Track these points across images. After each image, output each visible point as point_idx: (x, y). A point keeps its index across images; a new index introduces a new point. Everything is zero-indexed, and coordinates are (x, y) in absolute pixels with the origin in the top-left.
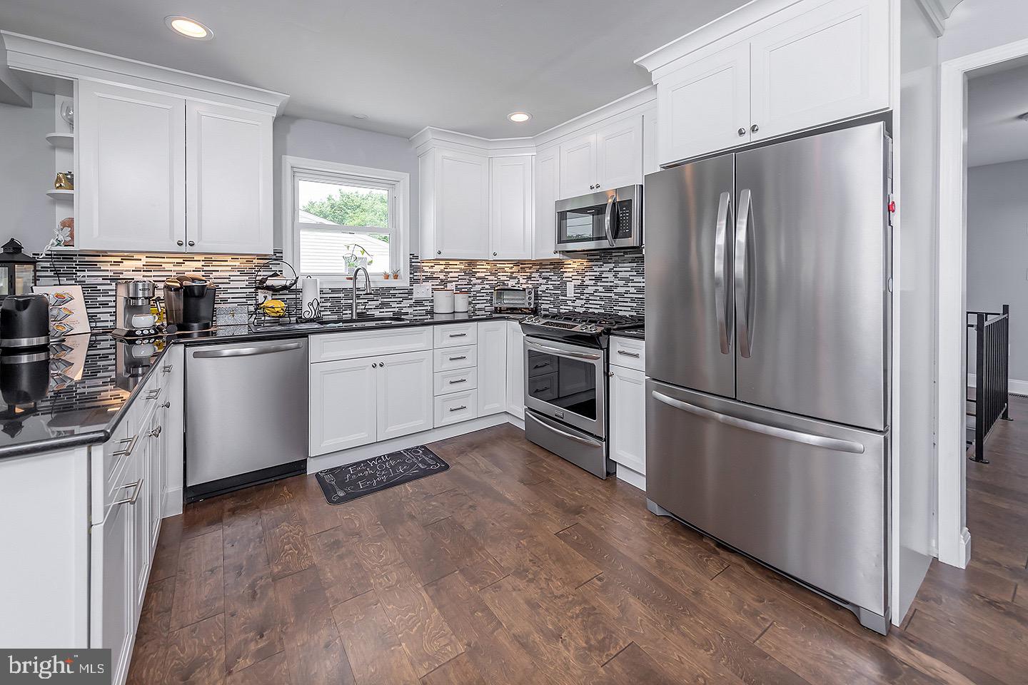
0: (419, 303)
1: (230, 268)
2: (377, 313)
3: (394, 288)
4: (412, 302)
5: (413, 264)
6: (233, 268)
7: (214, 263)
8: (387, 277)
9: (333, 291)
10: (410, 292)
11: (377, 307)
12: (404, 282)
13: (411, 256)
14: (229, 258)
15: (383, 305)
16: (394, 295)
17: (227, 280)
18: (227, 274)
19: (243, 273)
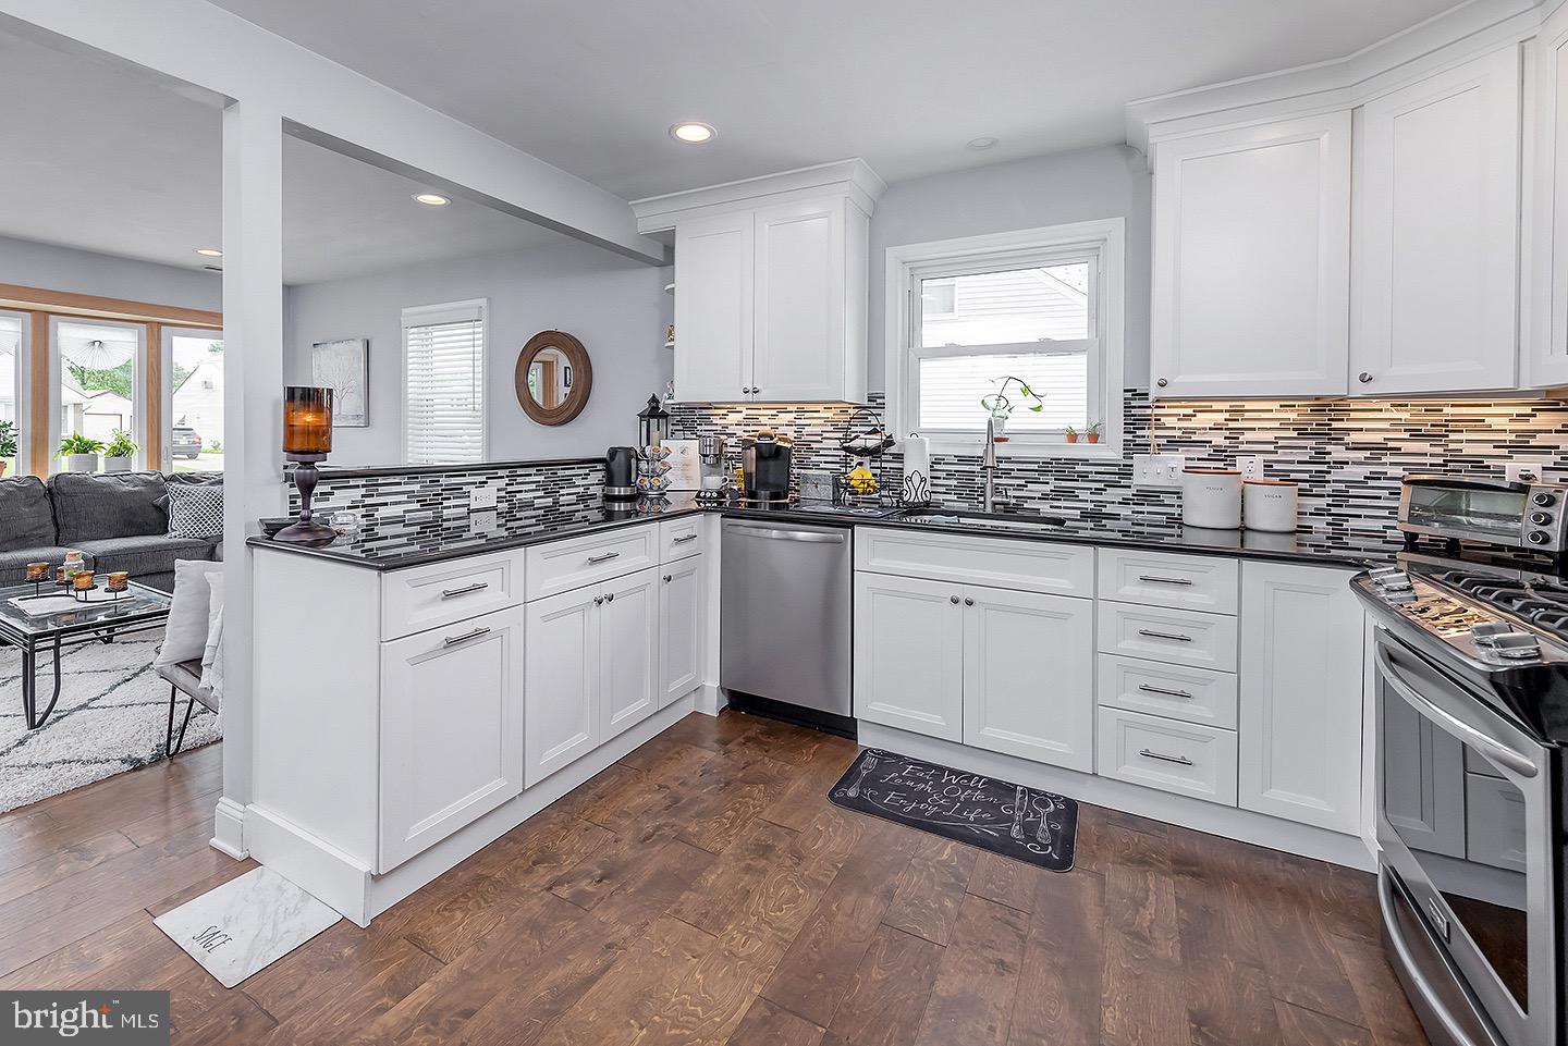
0: (1147, 496)
1: (822, 422)
2: (1045, 508)
3: (1085, 462)
4: (1128, 493)
5: (1134, 411)
6: (827, 420)
7: (807, 415)
8: (1073, 437)
9: (962, 460)
10: (1126, 471)
11: (1044, 497)
12: (1110, 450)
13: (1129, 395)
14: (820, 407)
15: (1060, 494)
16: (1084, 476)
17: (819, 438)
18: (818, 430)
19: (837, 429)
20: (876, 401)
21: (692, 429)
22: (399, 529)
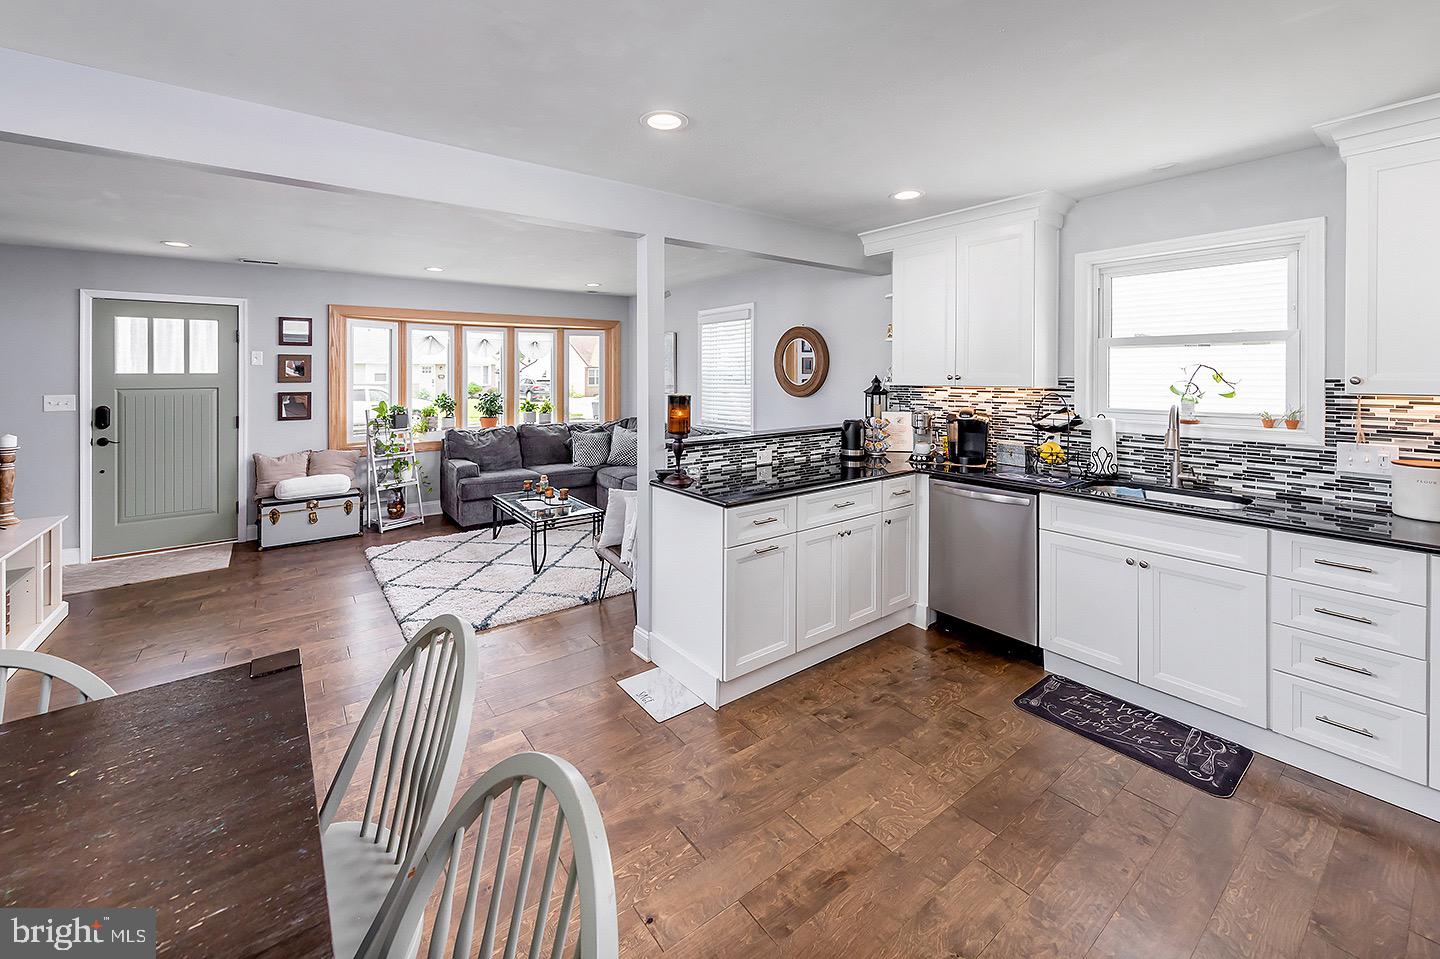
0: (1348, 483)
1: (1016, 400)
2: (1238, 487)
3: (1282, 447)
4: (1331, 479)
5: (1337, 401)
6: (1021, 400)
7: (1003, 394)
8: (1269, 423)
9: (1150, 438)
10: (1329, 458)
11: (1237, 477)
12: (1312, 435)
13: (1332, 385)
15: (1251, 475)
16: (1281, 460)
17: (1014, 414)
18: (1014, 407)
19: (1030, 406)
20: (1066, 384)
21: (906, 403)
22: (719, 477)
